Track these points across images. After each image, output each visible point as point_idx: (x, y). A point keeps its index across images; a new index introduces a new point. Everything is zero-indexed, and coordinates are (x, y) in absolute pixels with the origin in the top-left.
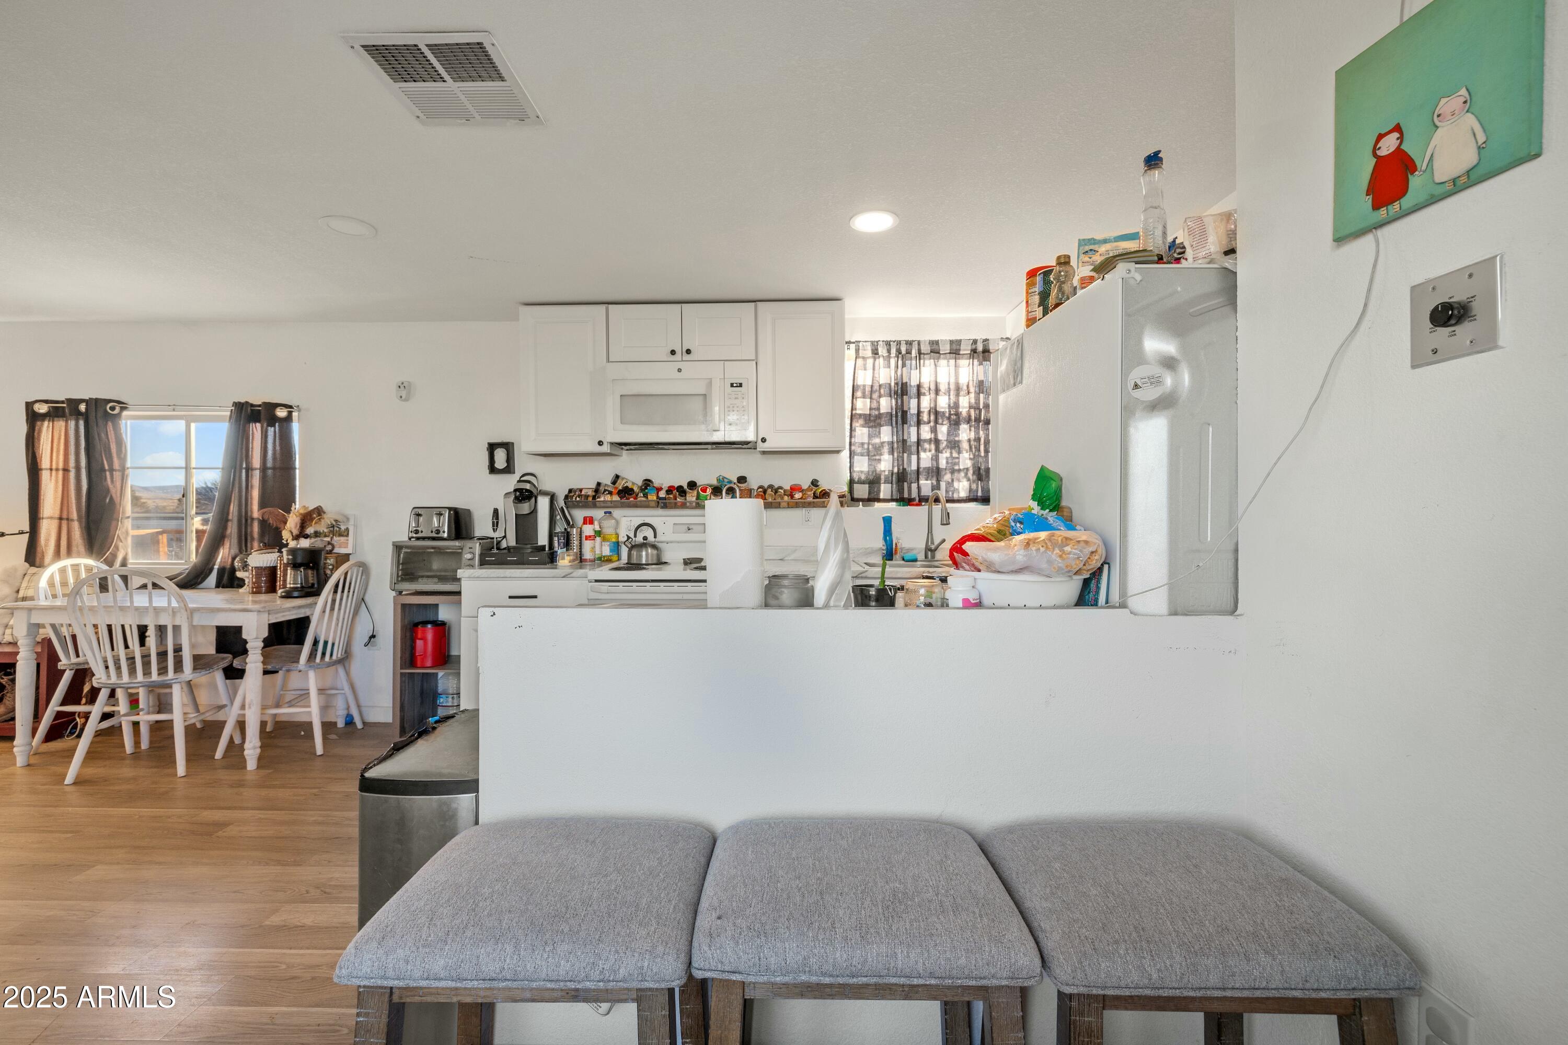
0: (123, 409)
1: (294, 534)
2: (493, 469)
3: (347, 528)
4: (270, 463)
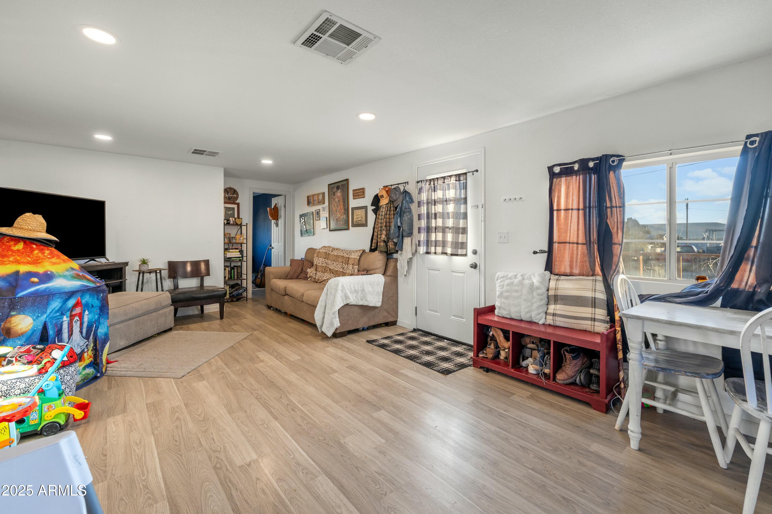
0: (623, 160)
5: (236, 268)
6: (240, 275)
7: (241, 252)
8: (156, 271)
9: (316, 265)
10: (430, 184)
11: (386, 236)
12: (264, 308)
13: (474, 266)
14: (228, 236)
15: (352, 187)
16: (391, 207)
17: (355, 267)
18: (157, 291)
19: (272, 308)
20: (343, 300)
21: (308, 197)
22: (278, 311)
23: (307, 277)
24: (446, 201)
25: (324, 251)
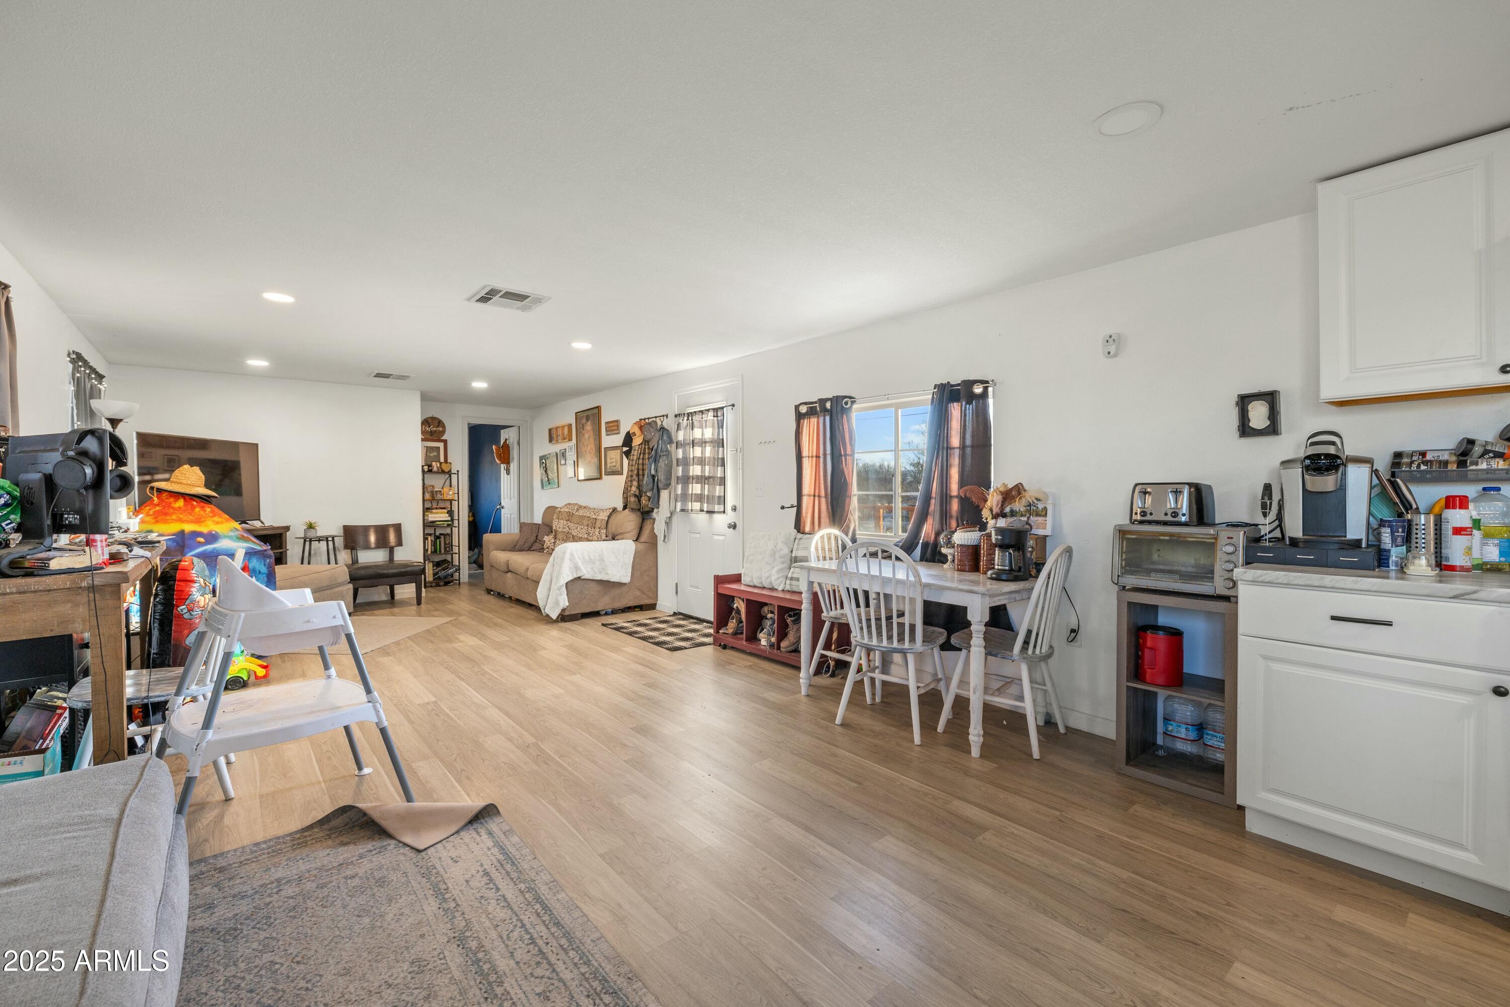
0: (853, 402)
1: (994, 513)
2: (1245, 430)
3: (1045, 507)
4: (968, 442)
5: (442, 537)
6: (449, 547)
7: (451, 513)
8: (327, 538)
9: (556, 531)
10: (688, 419)
11: (637, 488)
12: (483, 593)
13: (734, 526)
14: (430, 489)
15: (605, 418)
16: (645, 448)
17: (602, 531)
18: (329, 563)
19: (492, 593)
20: (572, 572)
21: (550, 430)
22: (500, 596)
23: (543, 549)
24: (703, 443)
25: (567, 510)
